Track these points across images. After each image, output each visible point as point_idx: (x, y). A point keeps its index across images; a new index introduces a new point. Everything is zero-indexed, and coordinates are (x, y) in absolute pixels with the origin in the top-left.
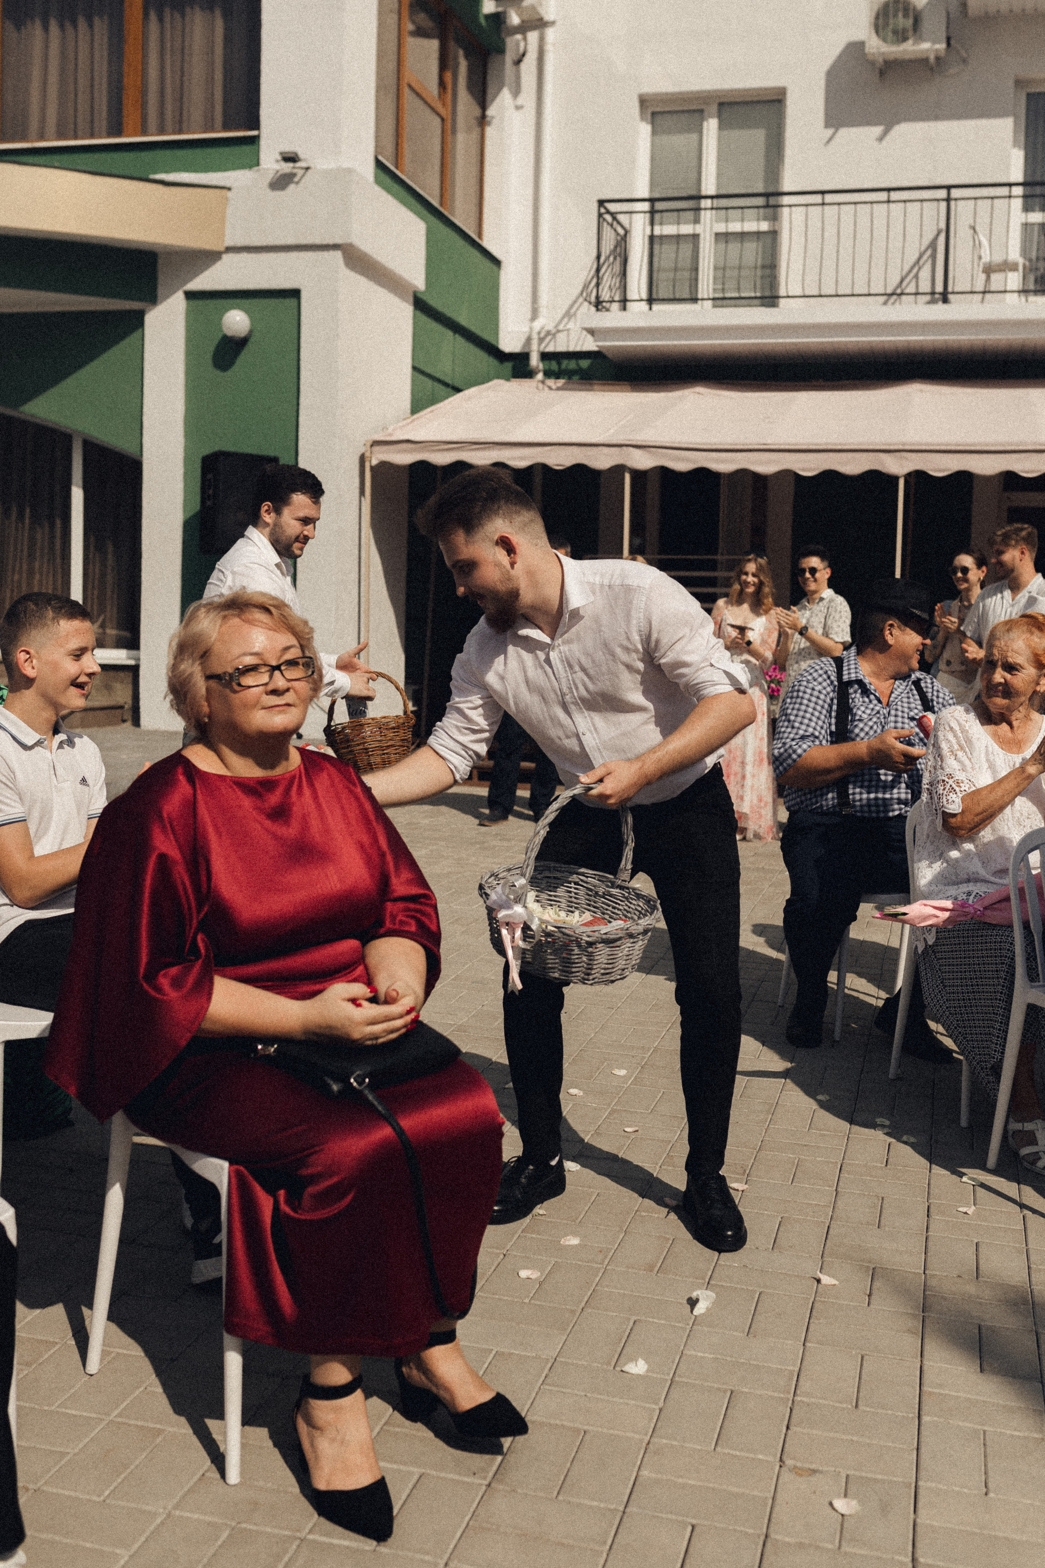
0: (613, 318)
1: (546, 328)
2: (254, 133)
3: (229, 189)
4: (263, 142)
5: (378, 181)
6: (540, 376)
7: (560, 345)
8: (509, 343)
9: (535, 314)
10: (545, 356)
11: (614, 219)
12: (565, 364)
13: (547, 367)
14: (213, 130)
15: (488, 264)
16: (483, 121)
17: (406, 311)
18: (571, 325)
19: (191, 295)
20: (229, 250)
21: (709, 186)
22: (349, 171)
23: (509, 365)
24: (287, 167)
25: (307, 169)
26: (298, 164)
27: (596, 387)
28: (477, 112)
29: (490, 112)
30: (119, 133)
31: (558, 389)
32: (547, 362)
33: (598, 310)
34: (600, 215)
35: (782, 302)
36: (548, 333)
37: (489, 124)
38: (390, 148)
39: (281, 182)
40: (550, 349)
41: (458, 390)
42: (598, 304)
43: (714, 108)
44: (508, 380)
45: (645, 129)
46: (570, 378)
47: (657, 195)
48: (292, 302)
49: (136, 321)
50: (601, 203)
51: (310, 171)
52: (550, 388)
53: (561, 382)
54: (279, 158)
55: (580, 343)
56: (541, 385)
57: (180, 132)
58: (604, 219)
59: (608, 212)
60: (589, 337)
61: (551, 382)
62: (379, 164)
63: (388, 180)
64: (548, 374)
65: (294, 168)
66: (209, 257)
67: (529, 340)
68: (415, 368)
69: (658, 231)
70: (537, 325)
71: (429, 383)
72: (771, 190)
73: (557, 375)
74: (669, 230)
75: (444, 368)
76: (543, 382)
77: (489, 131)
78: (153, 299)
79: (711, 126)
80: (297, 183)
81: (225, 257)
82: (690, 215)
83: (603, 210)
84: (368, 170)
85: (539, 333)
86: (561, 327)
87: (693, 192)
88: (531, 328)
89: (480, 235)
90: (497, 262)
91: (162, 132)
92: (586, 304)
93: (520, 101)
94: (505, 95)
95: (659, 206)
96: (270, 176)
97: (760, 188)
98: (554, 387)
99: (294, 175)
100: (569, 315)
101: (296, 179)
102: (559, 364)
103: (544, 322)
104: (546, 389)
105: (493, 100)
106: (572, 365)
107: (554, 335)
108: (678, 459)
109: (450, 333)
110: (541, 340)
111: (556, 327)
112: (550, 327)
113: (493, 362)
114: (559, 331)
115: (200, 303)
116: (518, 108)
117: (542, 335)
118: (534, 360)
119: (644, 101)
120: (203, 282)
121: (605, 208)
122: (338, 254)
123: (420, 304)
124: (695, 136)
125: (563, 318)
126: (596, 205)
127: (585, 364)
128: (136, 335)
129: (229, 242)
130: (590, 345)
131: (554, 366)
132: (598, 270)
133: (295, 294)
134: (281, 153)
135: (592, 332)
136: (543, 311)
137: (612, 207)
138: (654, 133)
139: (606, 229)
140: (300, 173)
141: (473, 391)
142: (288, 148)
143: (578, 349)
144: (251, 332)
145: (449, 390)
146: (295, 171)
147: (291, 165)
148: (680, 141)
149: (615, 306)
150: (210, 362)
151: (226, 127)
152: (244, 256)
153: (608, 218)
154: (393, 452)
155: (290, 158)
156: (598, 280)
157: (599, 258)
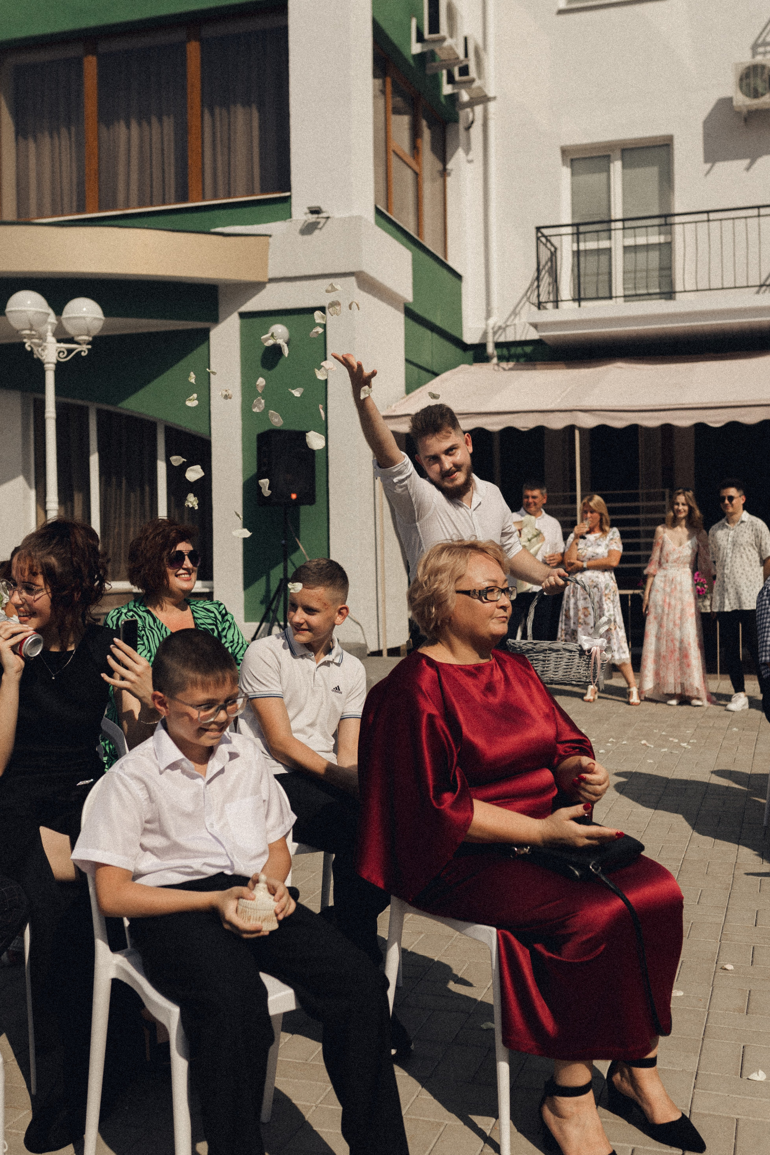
0: (550, 315)
1: (499, 324)
2: (287, 194)
3: (270, 236)
4: (294, 200)
5: (377, 223)
6: (495, 360)
7: (509, 336)
8: (470, 337)
9: (489, 314)
10: (498, 345)
11: (548, 240)
12: (513, 350)
13: (500, 353)
14: (253, 194)
15: (454, 279)
16: (444, 173)
17: (400, 317)
18: (516, 321)
19: (243, 315)
20: (272, 280)
21: (617, 212)
22: (360, 218)
23: (470, 353)
24: (312, 218)
25: (328, 218)
26: (321, 215)
27: (538, 367)
28: (439, 166)
29: (449, 166)
30: (185, 200)
31: (511, 369)
32: (500, 350)
33: (539, 308)
34: (538, 239)
35: (678, 296)
36: (500, 328)
37: (449, 175)
38: (382, 198)
39: (309, 229)
40: (502, 339)
41: (436, 375)
42: (540, 306)
43: (618, 153)
44: (470, 364)
45: (566, 172)
46: (518, 361)
47: (577, 221)
49: (203, 336)
50: (538, 229)
51: (329, 219)
52: (504, 369)
53: (511, 364)
54: (308, 211)
55: (524, 333)
56: (496, 368)
57: (229, 197)
58: (541, 242)
59: (543, 236)
60: (532, 329)
61: (504, 365)
62: (378, 211)
63: (383, 222)
64: (501, 358)
65: (318, 218)
66: (257, 287)
67: (485, 334)
68: (407, 361)
69: (582, 247)
70: (492, 322)
71: (416, 370)
72: (665, 212)
73: (508, 360)
74: (592, 245)
75: (425, 360)
76: (498, 365)
77: (449, 179)
78: (216, 320)
79: (616, 166)
80: (321, 229)
81: (269, 286)
82: (604, 235)
83: (540, 235)
84: (371, 215)
85: (493, 328)
86: (508, 323)
87: (607, 219)
88: (487, 325)
89: (446, 257)
90: (459, 277)
91: (215, 197)
92: (528, 303)
93: (470, 157)
94: (460, 153)
95: (582, 229)
96: (300, 225)
97: (655, 211)
98: (507, 368)
99: (319, 223)
100: (515, 313)
101: (320, 226)
102: (509, 350)
103: (495, 320)
104: (501, 370)
105: (450, 158)
106: (519, 350)
107: (504, 329)
108: (614, 419)
109: (429, 332)
110: (495, 333)
111: (505, 322)
112: (501, 323)
113: (459, 351)
114: (507, 326)
115: (251, 320)
116: (470, 162)
117: (496, 329)
118: (490, 349)
119: (564, 151)
120: (252, 305)
121: (542, 233)
122: (353, 279)
123: (409, 313)
124: (604, 175)
125: (510, 316)
126: (534, 231)
127: (528, 349)
128: (202, 348)
129: (271, 275)
130: (533, 335)
131: (505, 352)
132: (538, 279)
133: (321, 309)
134: (309, 208)
135: (535, 326)
136: (495, 311)
137: (546, 232)
138: (573, 174)
139: (542, 248)
140: (323, 221)
141: (447, 374)
142: (314, 204)
143: (523, 338)
144: (288, 340)
145: (430, 375)
146: (318, 220)
147: (316, 216)
148: (593, 180)
149: (550, 306)
150: (259, 363)
151: (263, 191)
152: (283, 285)
153: (543, 240)
154: (396, 423)
155: (315, 211)
156: (538, 287)
157: (538, 270)
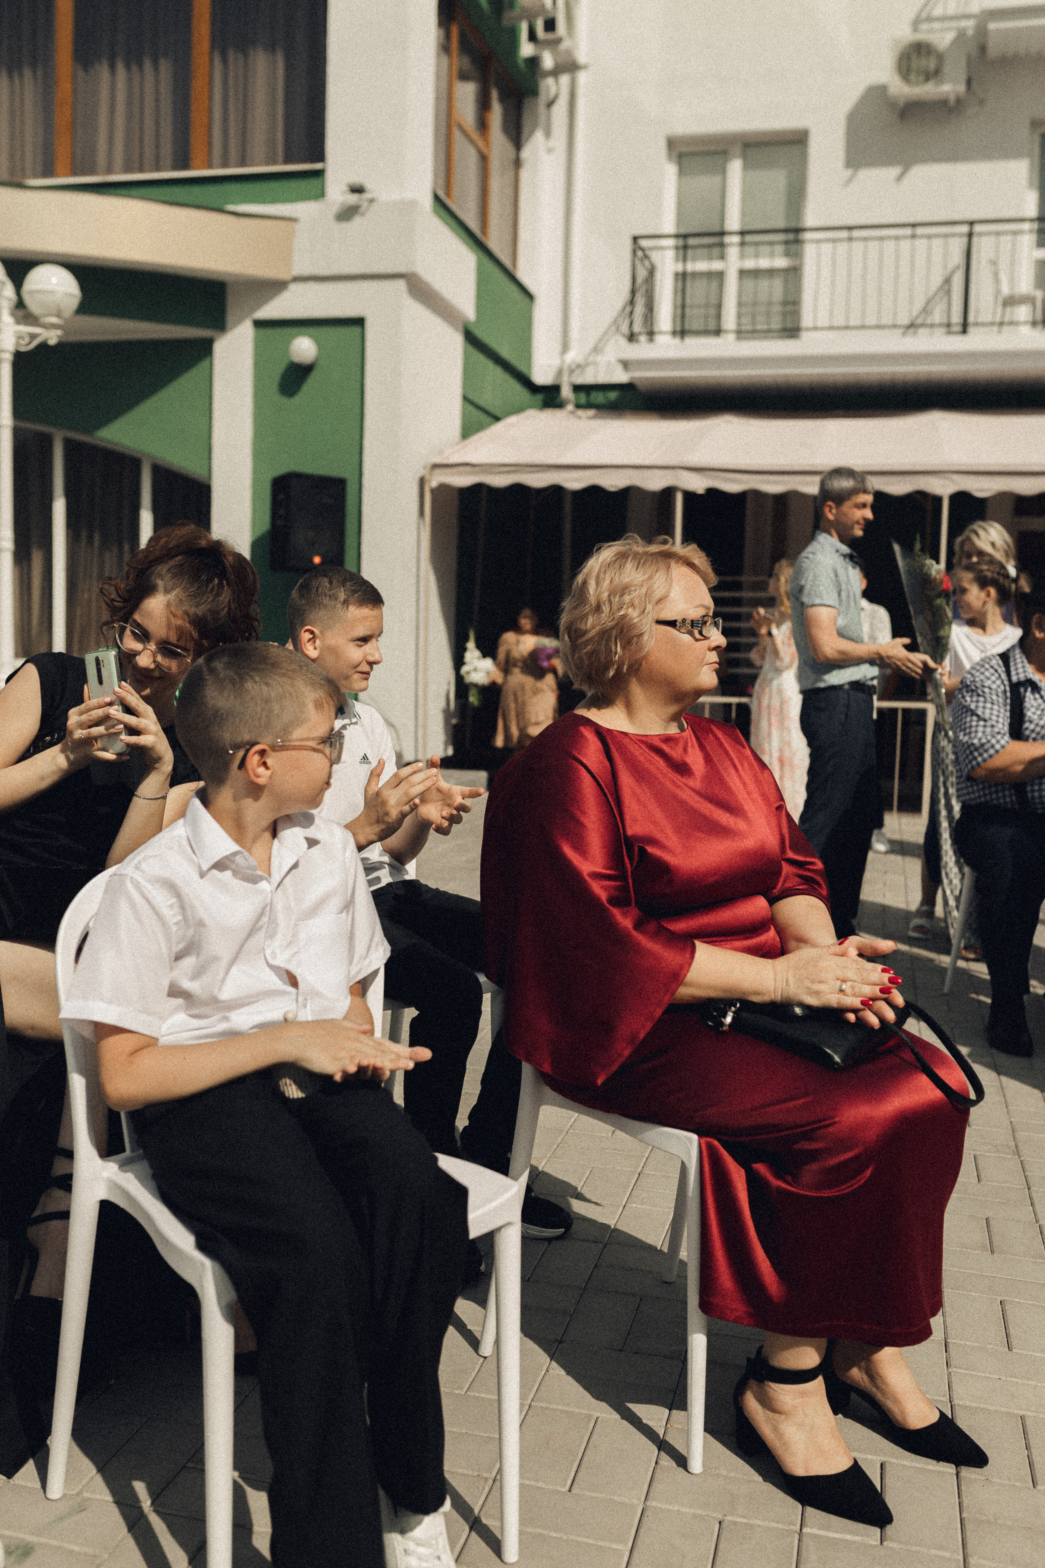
0: (643, 350)
1: (578, 361)
2: (320, 166)
3: (296, 220)
4: (329, 175)
5: (436, 214)
6: (571, 407)
7: (591, 377)
8: (541, 376)
9: (565, 348)
10: (577, 388)
11: (645, 254)
12: (594, 395)
13: (578, 399)
14: (274, 163)
15: (523, 297)
16: (517, 162)
17: (458, 340)
18: (600, 359)
19: (259, 324)
20: (297, 279)
21: (733, 223)
22: (413, 204)
23: (540, 397)
24: (353, 199)
25: (373, 200)
26: (365, 196)
27: (624, 416)
28: (512, 153)
29: (524, 154)
30: (185, 167)
31: (590, 419)
32: (577, 394)
33: (631, 341)
34: (634, 252)
35: (804, 335)
36: (578, 366)
37: (523, 165)
38: (441, 182)
39: (347, 214)
40: (581, 381)
41: (497, 419)
42: (632, 337)
43: (738, 149)
44: (540, 410)
45: (672, 169)
46: (599, 409)
47: (683, 231)
48: (356, 330)
49: (204, 349)
50: (635, 239)
51: (375, 202)
52: (582, 418)
53: (591, 413)
54: (347, 189)
55: (611, 374)
56: (572, 416)
57: (243, 164)
58: (638, 256)
59: (640, 248)
60: (621, 369)
61: (582, 413)
62: (437, 198)
63: (443, 212)
64: (579, 405)
65: (360, 199)
66: (276, 286)
67: (560, 372)
68: (466, 399)
69: (689, 267)
70: (568, 357)
71: (475, 411)
72: (793, 226)
73: (589, 406)
74: (701, 266)
75: (486, 399)
76: (574, 413)
77: (524, 174)
78: (222, 328)
79: (735, 167)
80: (362, 215)
81: (293, 287)
82: (716, 251)
83: (636, 246)
84: (427, 202)
85: (570, 366)
86: (589, 361)
87: (719, 230)
88: (563, 361)
89: (515, 267)
90: (531, 296)
91: (225, 165)
92: (617, 334)
93: (551, 143)
94: (538, 137)
95: (690, 241)
96: (335, 210)
97: (780, 223)
98: (585, 417)
99: (361, 206)
100: (598, 348)
101: (362, 210)
102: (589, 395)
103: (573, 356)
104: (579, 419)
105: (527, 140)
106: (601, 396)
107: (584, 368)
109: (491, 364)
110: (572, 372)
111: (585, 360)
112: (580, 359)
113: (527, 393)
114: (588, 364)
115: (269, 332)
116: (550, 149)
117: (572, 368)
118: (566, 392)
119: (672, 143)
120: (272, 310)
121: (638, 244)
122: (401, 284)
123: (470, 336)
124: (718, 178)
125: (592, 351)
126: (630, 241)
127: (614, 395)
128: (205, 364)
129: (296, 271)
130: (621, 377)
131: (584, 397)
132: (632, 302)
133: (359, 322)
134: (348, 185)
135: (626, 364)
136: (573, 344)
137: (644, 243)
138: (681, 173)
139: (638, 264)
140: (365, 204)
141: (512, 419)
142: (357, 179)
143: (609, 381)
144: (317, 359)
145: (490, 418)
146: (361, 202)
147: (357, 196)
148: (705, 183)
149: (643, 338)
150: (276, 388)
151: (287, 160)
152: (313, 286)
153: (641, 253)
154: (452, 474)
155: (357, 190)
156: (631, 313)
157: (633, 292)
